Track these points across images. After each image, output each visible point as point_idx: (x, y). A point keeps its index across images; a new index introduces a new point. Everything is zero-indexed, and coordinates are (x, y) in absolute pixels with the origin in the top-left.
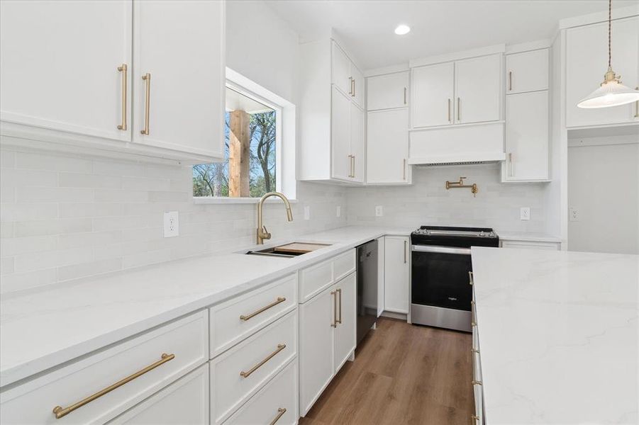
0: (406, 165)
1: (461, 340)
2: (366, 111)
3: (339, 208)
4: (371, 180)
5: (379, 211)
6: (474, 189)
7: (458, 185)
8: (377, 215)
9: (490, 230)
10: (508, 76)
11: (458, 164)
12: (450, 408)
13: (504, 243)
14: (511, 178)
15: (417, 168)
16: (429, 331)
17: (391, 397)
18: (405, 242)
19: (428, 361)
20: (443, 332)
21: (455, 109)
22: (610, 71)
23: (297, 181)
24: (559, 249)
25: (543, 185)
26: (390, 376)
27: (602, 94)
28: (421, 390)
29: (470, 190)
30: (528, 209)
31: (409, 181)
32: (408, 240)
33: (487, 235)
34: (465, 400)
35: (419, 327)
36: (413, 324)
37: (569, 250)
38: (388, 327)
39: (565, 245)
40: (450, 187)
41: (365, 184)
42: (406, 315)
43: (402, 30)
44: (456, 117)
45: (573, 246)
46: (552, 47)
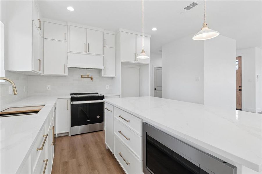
0: (66, 68)
1: (93, 135)
2: (44, 38)
3: (25, 87)
4: (46, 73)
5: (49, 88)
6: (92, 79)
7: (87, 77)
8: (47, 89)
9: (97, 93)
10: (104, 40)
11: (87, 68)
12: (102, 158)
13: (105, 97)
14: (105, 75)
15: (70, 69)
16: (79, 136)
17: (79, 166)
18: (68, 101)
19: (85, 147)
20: (85, 135)
21: (87, 48)
22: (143, 50)
23: (5, 71)
24: (120, 97)
25: (112, 78)
26: (74, 159)
27: (141, 56)
28: (89, 158)
29: (90, 78)
30: (108, 86)
31: (67, 74)
32: (69, 100)
33: (97, 95)
34: (105, 153)
35: (83, 135)
36: (71, 136)
37: (122, 97)
38: (61, 141)
39: (121, 96)
40: (83, 77)
41: (43, 74)
42: (68, 133)
43: (71, 9)
44: (87, 51)
45: (123, 96)
46: (116, 35)
